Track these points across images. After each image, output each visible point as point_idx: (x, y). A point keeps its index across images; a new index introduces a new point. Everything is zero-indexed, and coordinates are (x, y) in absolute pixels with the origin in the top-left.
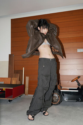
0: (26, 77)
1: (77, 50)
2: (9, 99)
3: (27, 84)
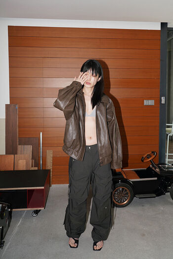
0: (48, 151)
1: (143, 101)
3: (49, 166)
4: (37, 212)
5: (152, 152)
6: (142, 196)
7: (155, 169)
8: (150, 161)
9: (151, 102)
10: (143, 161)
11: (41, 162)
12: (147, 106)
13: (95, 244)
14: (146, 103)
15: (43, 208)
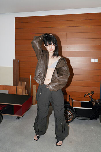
0: (34, 86)
1: (91, 59)
2: (18, 116)
3: (34, 94)
4: (19, 118)
5: (92, 92)
6: (80, 118)
12: (93, 62)
13: (57, 142)
15: (21, 116)
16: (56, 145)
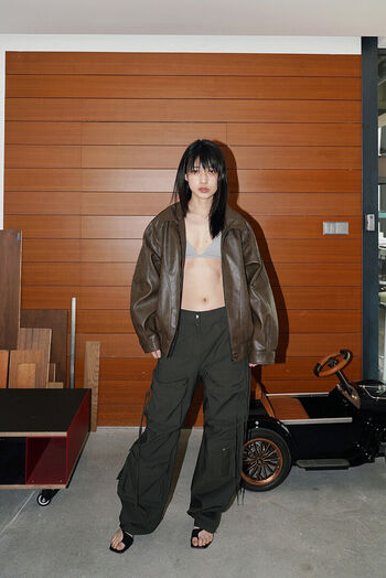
0: (89, 343)
1: (322, 224)
3: (92, 380)
5: (341, 352)
6: (313, 463)
7: (350, 394)
8: (337, 373)
9: (341, 228)
10: (317, 374)
11: (72, 371)
12: (332, 235)
13: (195, 534)
14: (328, 228)
15: (64, 486)
16: (192, 546)
